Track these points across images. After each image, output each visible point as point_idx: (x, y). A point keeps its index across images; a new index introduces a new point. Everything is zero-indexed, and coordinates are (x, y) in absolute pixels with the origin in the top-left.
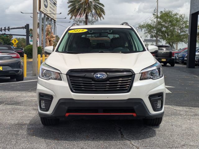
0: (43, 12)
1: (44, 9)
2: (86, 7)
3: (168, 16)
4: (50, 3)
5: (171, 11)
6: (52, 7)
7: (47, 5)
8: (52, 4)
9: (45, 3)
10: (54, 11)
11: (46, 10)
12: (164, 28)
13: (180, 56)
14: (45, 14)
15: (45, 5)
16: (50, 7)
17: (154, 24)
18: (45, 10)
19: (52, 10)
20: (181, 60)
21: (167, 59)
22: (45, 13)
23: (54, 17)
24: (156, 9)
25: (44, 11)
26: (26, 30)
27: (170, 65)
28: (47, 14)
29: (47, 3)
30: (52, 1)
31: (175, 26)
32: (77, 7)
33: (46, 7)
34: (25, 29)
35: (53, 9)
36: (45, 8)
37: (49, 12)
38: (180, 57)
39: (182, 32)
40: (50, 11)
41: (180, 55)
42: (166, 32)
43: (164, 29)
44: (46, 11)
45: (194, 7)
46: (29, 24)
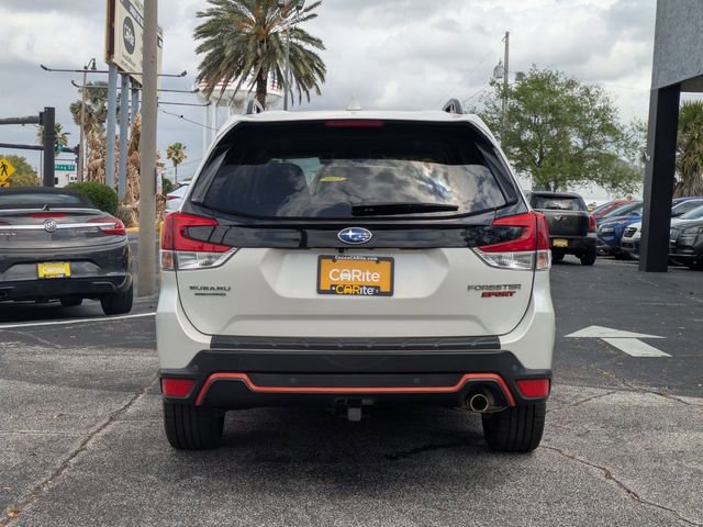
0: (120, 69)
1: (124, 56)
2: (259, 51)
3: (542, 89)
5: (554, 73)
7: (132, 42)
9: (128, 36)
11: (129, 60)
12: (528, 132)
13: (606, 230)
15: (127, 43)
17: (495, 116)
18: (126, 62)
20: (607, 242)
21: (570, 241)
22: (127, 71)
24: (503, 64)
25: (122, 62)
27: (578, 260)
28: (132, 76)
29: (134, 35)
31: (566, 123)
32: (228, 53)
33: (130, 48)
36: (126, 53)
37: (137, 68)
38: (606, 234)
39: (589, 145)
41: (604, 227)
42: (534, 145)
43: (528, 135)
44: (129, 64)
45: (667, 65)
46: (53, 109)
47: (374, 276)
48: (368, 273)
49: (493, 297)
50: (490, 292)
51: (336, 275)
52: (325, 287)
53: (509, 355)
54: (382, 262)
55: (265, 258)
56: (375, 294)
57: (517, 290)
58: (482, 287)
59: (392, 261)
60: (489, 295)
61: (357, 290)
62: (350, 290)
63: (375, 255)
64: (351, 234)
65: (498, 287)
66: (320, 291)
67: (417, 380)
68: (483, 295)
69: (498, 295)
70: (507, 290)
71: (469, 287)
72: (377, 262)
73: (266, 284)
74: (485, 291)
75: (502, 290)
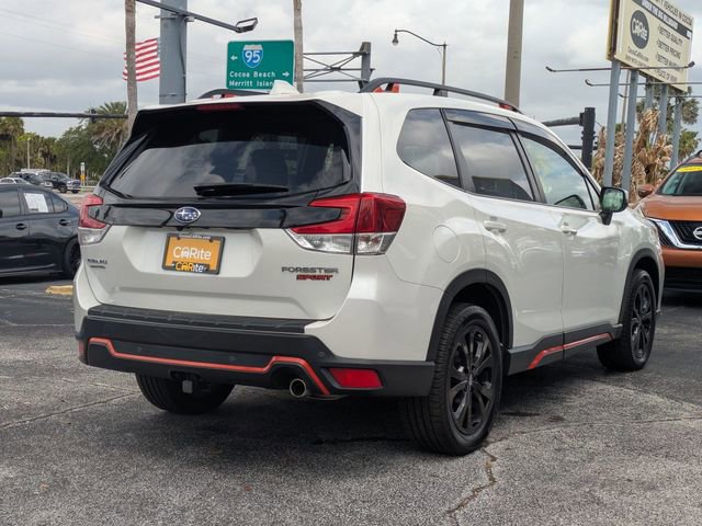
0: (625, 65)
1: (630, 51)
4: (662, 30)
6: (668, 42)
7: (643, 36)
8: (670, 30)
9: (638, 30)
10: (678, 55)
11: (639, 55)
14: (634, 71)
15: (635, 37)
16: (661, 44)
18: (633, 56)
19: (668, 56)
22: (635, 66)
23: (674, 79)
25: (627, 58)
26: (582, 128)
28: (644, 71)
29: (647, 28)
30: (670, 22)
33: (641, 42)
34: (581, 124)
35: (672, 51)
36: (634, 48)
37: (653, 62)
40: (660, 58)
44: (639, 59)
46: (593, 109)
47: (206, 255)
48: (202, 252)
49: (309, 280)
50: (305, 275)
51: (178, 252)
52: (169, 263)
53: (315, 341)
54: (215, 241)
55: (126, 235)
56: (204, 272)
57: (334, 274)
58: (296, 270)
59: (223, 240)
60: (304, 277)
61: (190, 266)
62: (185, 267)
63: (209, 234)
64: (183, 213)
65: (313, 270)
66: (165, 267)
67: (232, 358)
68: (299, 277)
69: (314, 278)
70: (323, 273)
71: (284, 269)
72: (211, 241)
73: (126, 258)
74: (299, 273)
75: (317, 273)
